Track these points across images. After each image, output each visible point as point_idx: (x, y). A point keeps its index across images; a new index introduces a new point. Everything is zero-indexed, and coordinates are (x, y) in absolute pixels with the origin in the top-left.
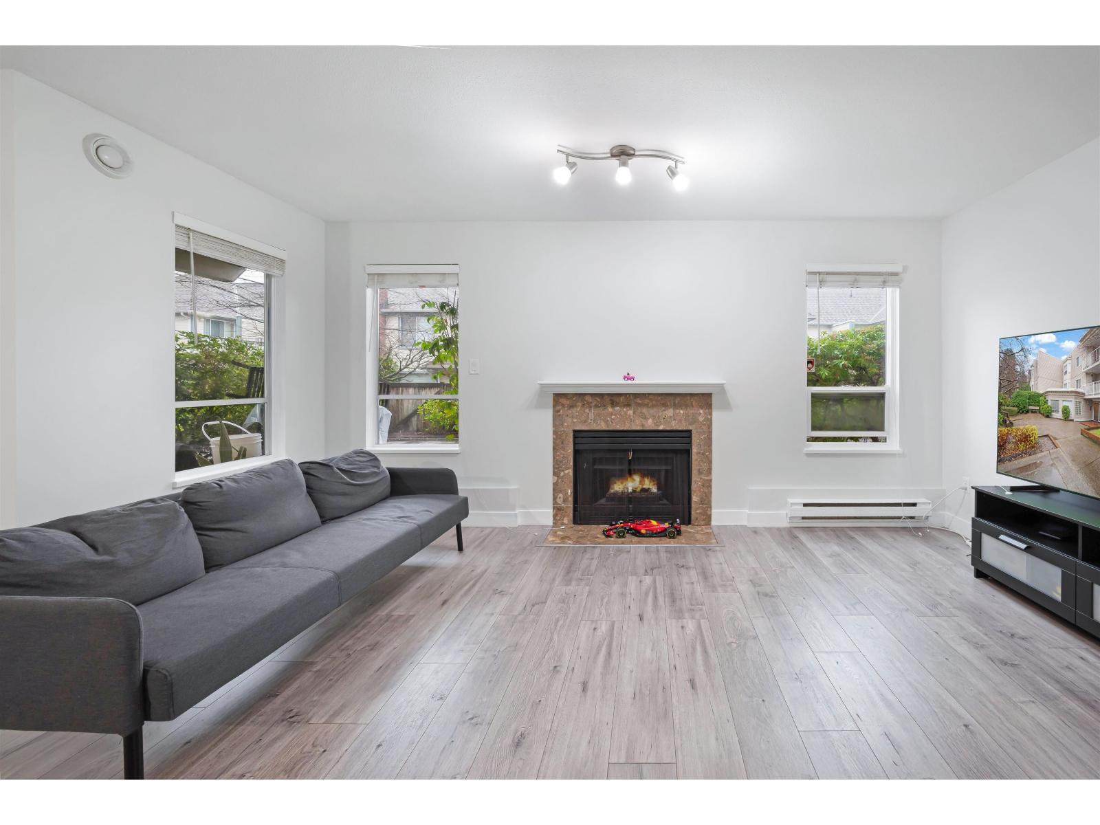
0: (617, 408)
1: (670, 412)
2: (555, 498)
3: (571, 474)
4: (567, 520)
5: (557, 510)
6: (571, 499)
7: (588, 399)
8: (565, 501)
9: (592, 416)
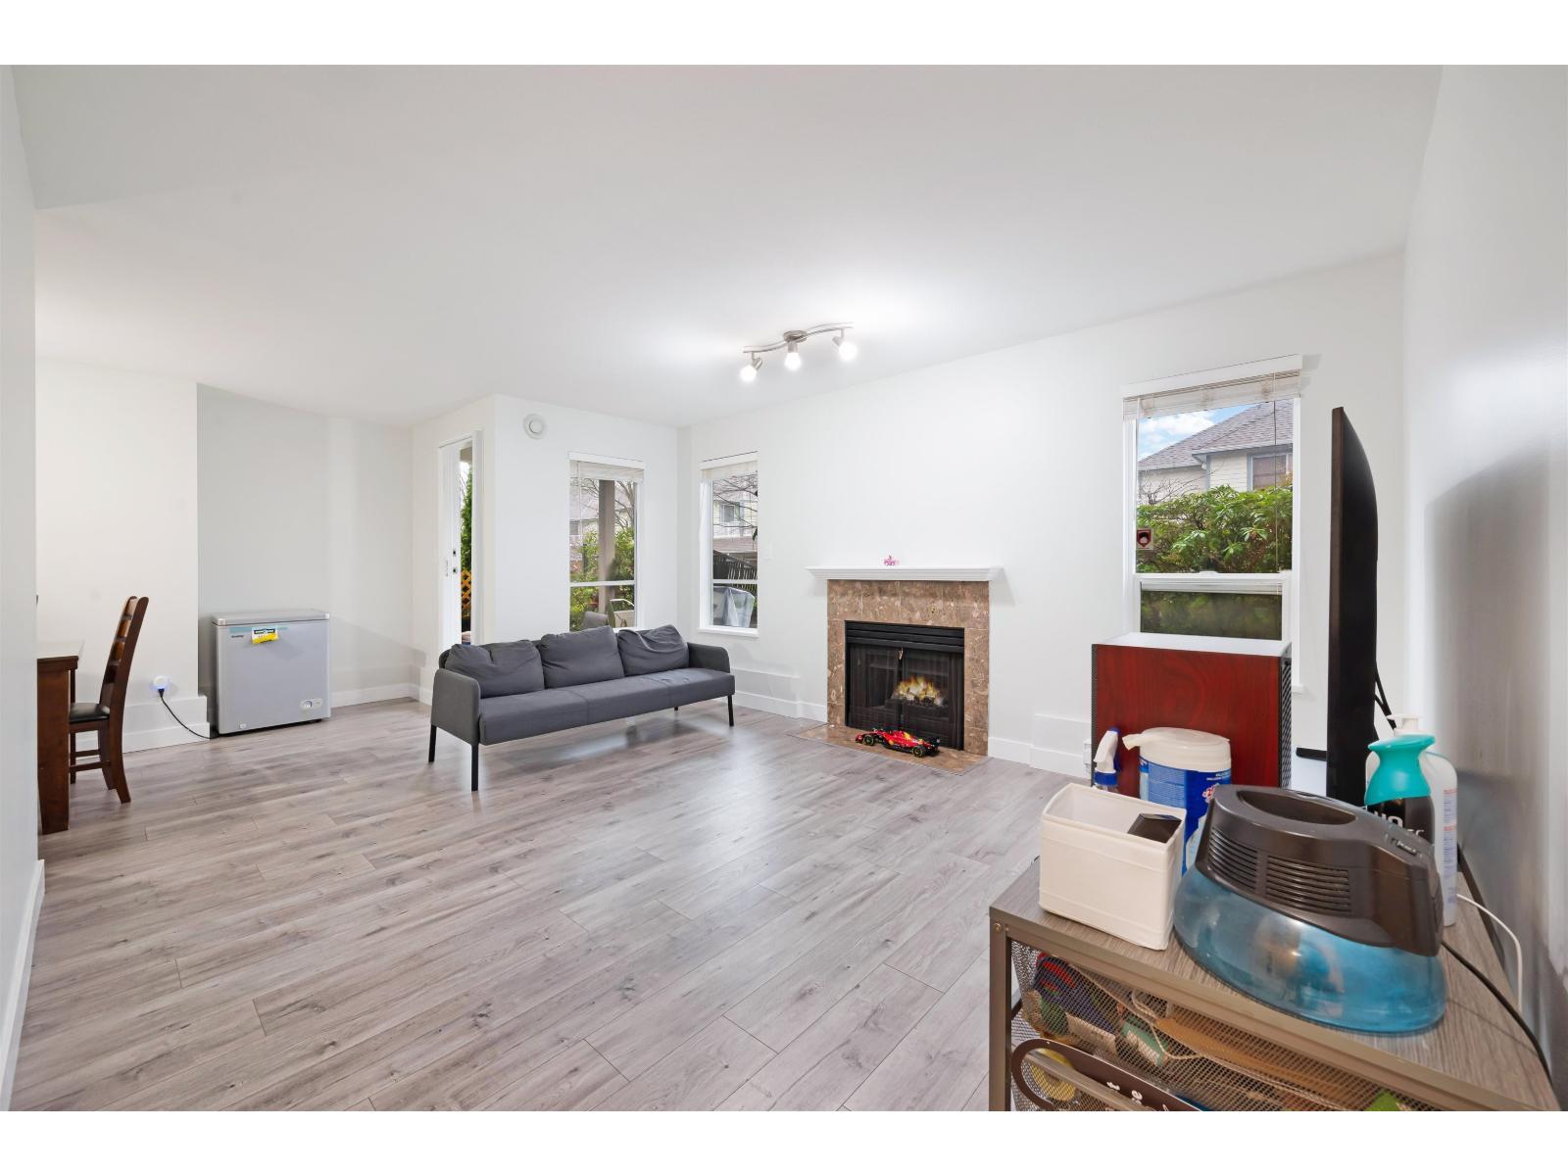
0: (885, 598)
1: (939, 604)
2: (829, 694)
3: (843, 669)
4: (840, 718)
5: (831, 707)
6: (843, 697)
7: (858, 585)
8: (838, 698)
9: (861, 606)
